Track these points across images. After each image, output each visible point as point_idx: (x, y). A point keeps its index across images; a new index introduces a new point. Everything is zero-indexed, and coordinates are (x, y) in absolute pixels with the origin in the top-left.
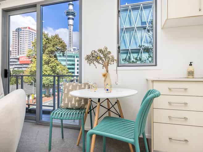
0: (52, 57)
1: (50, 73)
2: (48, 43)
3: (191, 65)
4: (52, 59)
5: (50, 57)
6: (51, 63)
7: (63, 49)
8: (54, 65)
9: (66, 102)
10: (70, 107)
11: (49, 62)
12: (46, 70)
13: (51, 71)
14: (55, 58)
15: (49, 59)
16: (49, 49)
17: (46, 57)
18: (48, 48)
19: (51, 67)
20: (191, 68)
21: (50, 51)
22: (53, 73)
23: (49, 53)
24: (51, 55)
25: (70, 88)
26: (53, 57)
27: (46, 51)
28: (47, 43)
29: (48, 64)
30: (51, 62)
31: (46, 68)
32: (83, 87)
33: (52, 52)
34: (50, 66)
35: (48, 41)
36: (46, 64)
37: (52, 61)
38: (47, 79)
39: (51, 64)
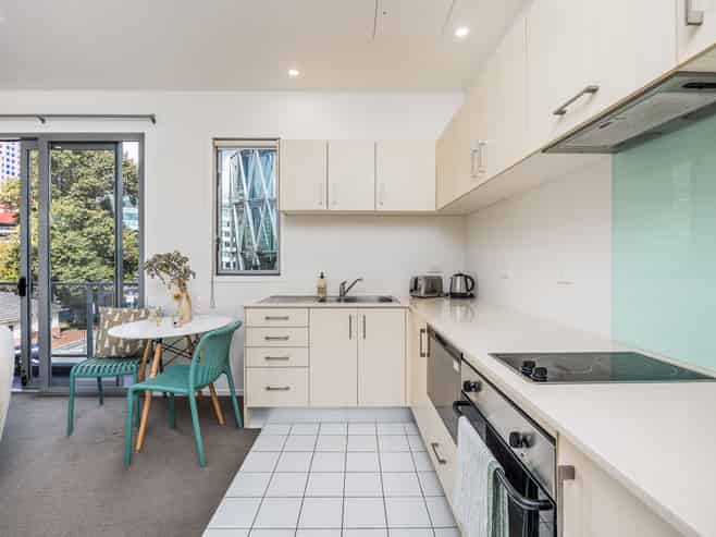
0: (94, 209)
1: (88, 255)
2: (82, 163)
3: (322, 277)
4: (94, 212)
5: (88, 206)
6: (91, 225)
7: (132, 184)
8: (103, 231)
9: (106, 345)
10: (113, 353)
11: (83, 220)
12: (74, 245)
13: (92, 250)
14: (106, 212)
15: (85, 213)
16: (84, 182)
17: (72, 206)
18: (81, 181)
19: (92, 238)
20: (322, 283)
21: (87, 189)
22: (99, 255)
23: (83, 195)
24: (90, 201)
25: (116, 319)
26: (98, 208)
27: (72, 189)
28: (75, 165)
29: (81, 230)
30: (91, 221)
31: (72, 241)
32: (143, 315)
33: (94, 192)
34: (89, 234)
35: (78, 156)
36: (74, 229)
37: (97, 221)
38: (78, 275)
39: (89, 229)
